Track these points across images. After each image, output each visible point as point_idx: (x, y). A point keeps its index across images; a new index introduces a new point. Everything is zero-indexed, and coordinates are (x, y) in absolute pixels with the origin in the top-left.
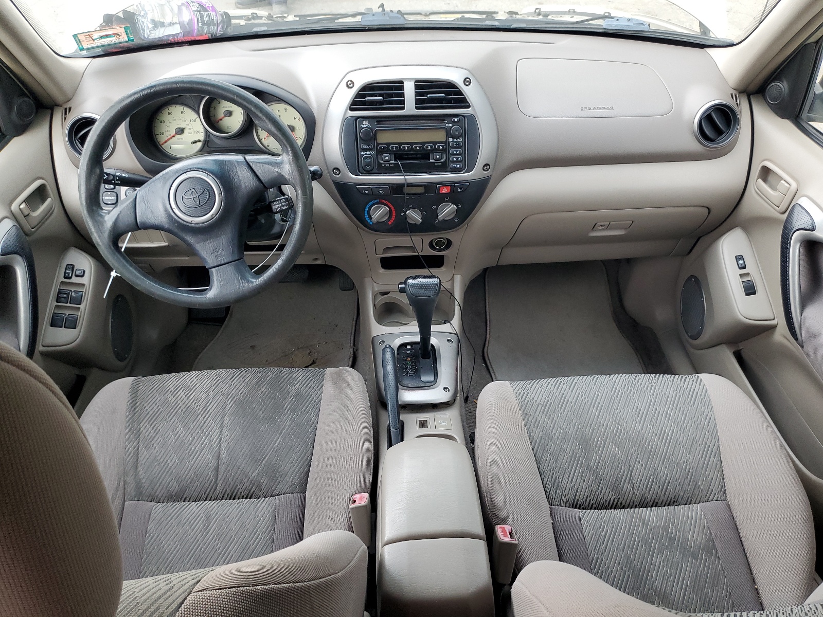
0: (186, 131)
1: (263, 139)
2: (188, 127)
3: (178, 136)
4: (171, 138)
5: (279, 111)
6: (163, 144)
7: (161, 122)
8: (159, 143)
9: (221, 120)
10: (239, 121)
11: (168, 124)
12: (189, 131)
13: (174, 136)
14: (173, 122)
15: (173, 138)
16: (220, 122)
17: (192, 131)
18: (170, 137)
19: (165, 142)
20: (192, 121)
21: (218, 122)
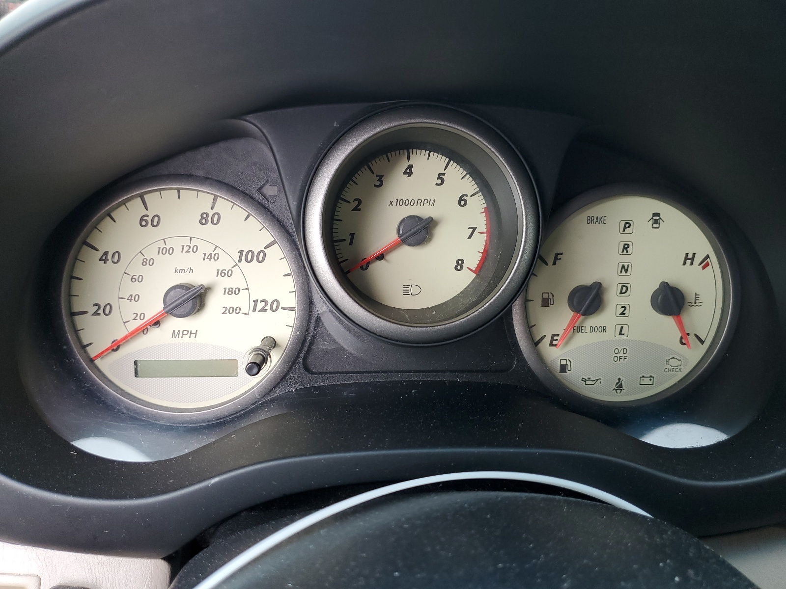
0: (215, 303)
1: (547, 340)
2: (227, 282)
3: (174, 323)
4: (143, 330)
5: (627, 225)
6: (100, 355)
7: (104, 259)
8: (84, 347)
9: (381, 257)
10: (459, 265)
11: (137, 269)
12: (232, 301)
13: (157, 323)
14: (159, 258)
15: (154, 332)
16: (378, 268)
17: (242, 301)
18: (139, 323)
19: (116, 347)
20: (246, 256)
21: (366, 265)
